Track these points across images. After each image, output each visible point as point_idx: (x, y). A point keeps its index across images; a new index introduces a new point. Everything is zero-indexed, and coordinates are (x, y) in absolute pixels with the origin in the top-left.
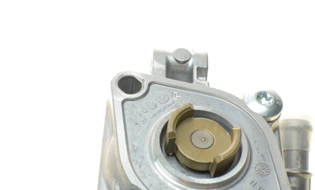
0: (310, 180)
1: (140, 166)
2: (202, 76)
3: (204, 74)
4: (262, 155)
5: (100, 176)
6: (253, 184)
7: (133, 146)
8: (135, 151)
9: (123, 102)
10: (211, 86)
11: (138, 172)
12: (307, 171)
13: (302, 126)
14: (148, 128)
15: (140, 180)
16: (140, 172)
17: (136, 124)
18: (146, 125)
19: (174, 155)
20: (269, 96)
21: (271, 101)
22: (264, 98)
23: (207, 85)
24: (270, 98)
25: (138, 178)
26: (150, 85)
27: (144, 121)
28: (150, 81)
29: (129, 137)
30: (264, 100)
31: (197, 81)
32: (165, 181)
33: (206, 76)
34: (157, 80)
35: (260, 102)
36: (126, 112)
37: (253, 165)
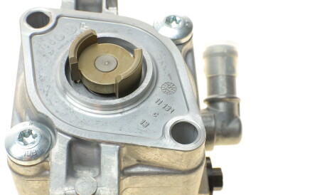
0: (239, 105)
1: (47, 95)
2: (112, 6)
3: (114, 4)
4: (169, 75)
5: (13, 110)
6: (159, 102)
7: (41, 77)
8: (42, 81)
9: (31, 37)
10: (120, 14)
11: (44, 100)
12: (234, 96)
13: (225, 51)
14: (56, 59)
15: (46, 107)
16: (47, 100)
17: (44, 56)
18: (53, 57)
19: (81, 82)
20: (178, 19)
21: (180, 24)
22: (174, 22)
23: (115, 14)
24: (179, 21)
25: (45, 106)
26: (58, 18)
27: (51, 53)
28: (58, 14)
29: (36, 69)
30: (174, 24)
31: (107, 10)
32: (72, 106)
33: (117, 6)
34: (65, 14)
35: (171, 26)
36: (34, 45)
37: (159, 84)
